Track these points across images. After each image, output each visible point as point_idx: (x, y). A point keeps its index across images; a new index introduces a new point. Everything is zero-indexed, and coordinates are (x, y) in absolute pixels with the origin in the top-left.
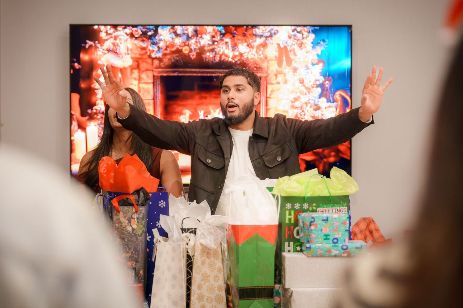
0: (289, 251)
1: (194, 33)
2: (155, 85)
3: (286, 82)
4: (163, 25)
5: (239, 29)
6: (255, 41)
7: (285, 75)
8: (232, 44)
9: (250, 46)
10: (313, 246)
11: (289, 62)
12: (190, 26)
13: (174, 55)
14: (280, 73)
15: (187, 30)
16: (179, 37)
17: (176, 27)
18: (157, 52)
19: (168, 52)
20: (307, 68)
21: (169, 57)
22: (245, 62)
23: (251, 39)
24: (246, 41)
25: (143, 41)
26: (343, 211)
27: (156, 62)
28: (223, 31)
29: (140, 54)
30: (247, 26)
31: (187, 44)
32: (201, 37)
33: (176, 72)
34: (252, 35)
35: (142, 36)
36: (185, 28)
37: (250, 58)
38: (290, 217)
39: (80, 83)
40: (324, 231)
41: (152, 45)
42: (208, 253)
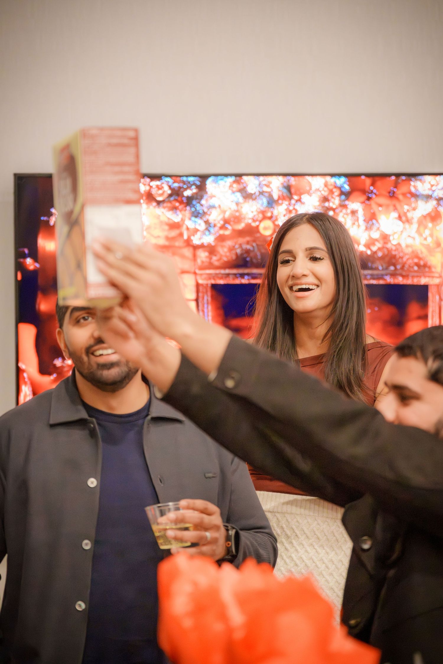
1: (285, 191)
2: (200, 304)
4: (216, 175)
5: (379, 183)
6: (414, 209)
8: (364, 215)
9: (404, 219)
12: (274, 177)
13: (241, 240)
15: (268, 186)
16: (251, 201)
17: (245, 178)
18: (204, 233)
19: (227, 233)
21: (229, 243)
23: (407, 205)
24: (395, 209)
25: (174, 209)
27: (203, 255)
28: (347, 188)
29: (167, 238)
30: (398, 175)
31: (269, 214)
32: (299, 200)
33: (246, 277)
34: (409, 195)
35: (172, 199)
36: (264, 180)
37: (403, 245)
39: (38, 300)
41: (193, 219)
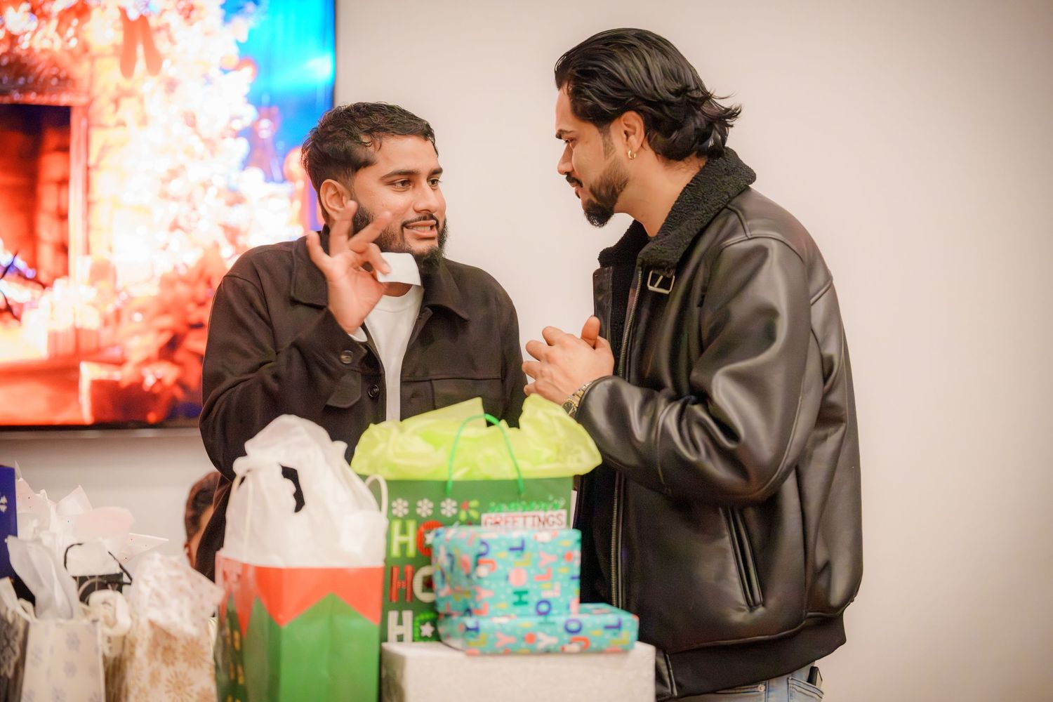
0: (400, 639)
3: (144, 121)
7: (141, 101)
9: (38, 12)
10: (485, 623)
11: (154, 61)
14: (128, 94)
20: (208, 80)
22: (23, 61)
26: (553, 522)
37: (37, 48)
38: (403, 539)
40: (513, 580)
42: (167, 649)
